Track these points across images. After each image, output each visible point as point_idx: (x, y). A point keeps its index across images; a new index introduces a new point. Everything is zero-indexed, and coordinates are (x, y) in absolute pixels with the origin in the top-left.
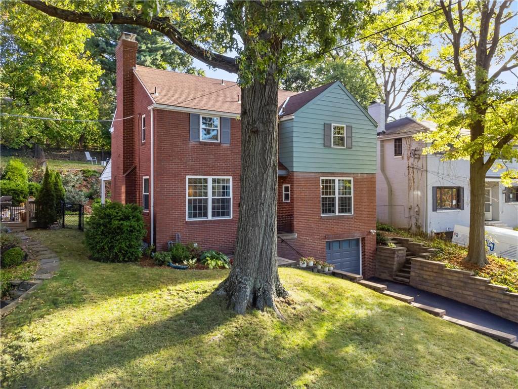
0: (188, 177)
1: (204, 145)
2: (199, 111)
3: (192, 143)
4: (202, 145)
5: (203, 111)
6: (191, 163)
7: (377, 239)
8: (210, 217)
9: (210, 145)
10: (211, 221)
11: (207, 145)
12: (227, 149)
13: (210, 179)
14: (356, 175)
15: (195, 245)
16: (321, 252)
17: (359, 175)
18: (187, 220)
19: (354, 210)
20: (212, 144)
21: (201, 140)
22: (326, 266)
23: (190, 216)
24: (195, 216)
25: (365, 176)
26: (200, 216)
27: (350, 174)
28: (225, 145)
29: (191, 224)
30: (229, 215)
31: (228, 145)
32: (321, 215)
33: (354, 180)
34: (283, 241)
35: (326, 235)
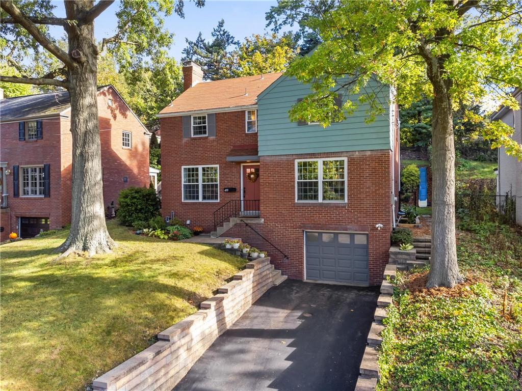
0: (183, 167)
2: (190, 113)
3: (185, 140)
4: (192, 140)
5: (192, 113)
6: (184, 156)
7: (391, 237)
8: (200, 200)
9: (199, 140)
10: (200, 203)
11: (196, 140)
12: (213, 141)
13: (200, 167)
14: (351, 153)
15: (188, 222)
16: (294, 241)
17: (357, 153)
18: (183, 201)
19: (348, 198)
20: (200, 138)
21: (192, 136)
22: (254, 251)
23: (186, 198)
24: (190, 199)
25: (368, 153)
26: (194, 199)
27: (340, 153)
28: (212, 138)
29: (186, 205)
30: (217, 198)
31: (214, 137)
32: (296, 201)
33: (348, 160)
34: (247, 225)
35: (302, 224)
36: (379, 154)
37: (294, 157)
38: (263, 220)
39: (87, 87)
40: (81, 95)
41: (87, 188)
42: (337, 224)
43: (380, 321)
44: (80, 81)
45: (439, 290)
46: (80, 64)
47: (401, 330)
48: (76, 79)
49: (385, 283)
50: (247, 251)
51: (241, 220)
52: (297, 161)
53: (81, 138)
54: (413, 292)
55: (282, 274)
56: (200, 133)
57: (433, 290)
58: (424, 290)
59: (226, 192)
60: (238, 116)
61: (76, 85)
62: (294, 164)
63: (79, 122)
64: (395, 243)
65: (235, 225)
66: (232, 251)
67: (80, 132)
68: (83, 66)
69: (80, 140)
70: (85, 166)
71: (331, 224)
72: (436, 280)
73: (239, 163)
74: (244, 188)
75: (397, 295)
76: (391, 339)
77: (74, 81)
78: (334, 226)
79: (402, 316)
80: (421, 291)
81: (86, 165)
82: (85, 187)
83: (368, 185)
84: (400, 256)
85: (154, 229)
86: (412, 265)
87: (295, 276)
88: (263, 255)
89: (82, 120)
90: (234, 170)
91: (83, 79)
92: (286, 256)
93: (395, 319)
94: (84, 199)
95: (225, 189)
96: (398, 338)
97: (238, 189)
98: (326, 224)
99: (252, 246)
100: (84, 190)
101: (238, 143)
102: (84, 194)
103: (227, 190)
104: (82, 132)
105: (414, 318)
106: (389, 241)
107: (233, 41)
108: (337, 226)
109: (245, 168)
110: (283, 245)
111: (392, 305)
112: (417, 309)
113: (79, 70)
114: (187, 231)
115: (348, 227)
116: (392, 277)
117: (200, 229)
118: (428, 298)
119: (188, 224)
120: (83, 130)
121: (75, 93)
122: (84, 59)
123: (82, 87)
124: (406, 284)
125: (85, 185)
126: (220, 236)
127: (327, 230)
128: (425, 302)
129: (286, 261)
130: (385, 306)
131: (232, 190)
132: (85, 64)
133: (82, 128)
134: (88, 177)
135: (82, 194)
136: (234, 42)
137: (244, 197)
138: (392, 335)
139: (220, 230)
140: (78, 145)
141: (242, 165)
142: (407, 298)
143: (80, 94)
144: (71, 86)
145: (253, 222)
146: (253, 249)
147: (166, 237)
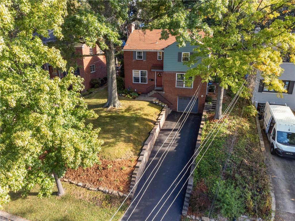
0: (133, 70)
2: (136, 50)
6: (134, 66)
8: (140, 83)
10: (140, 84)
12: (145, 62)
13: (140, 71)
15: (136, 90)
16: (175, 100)
18: (133, 82)
19: (193, 87)
20: (140, 60)
21: (137, 59)
22: (163, 104)
23: (134, 81)
24: (136, 82)
26: (137, 82)
28: (144, 60)
29: (134, 84)
30: (146, 82)
32: (176, 87)
34: (159, 94)
37: (176, 72)
38: (164, 92)
40: (111, 59)
42: (189, 95)
43: (201, 128)
45: (216, 120)
46: (110, 49)
47: (206, 130)
48: (109, 53)
49: (203, 117)
50: (160, 104)
51: (157, 92)
52: (177, 74)
54: (210, 120)
55: (170, 109)
56: (140, 58)
57: (215, 120)
58: (213, 120)
60: (155, 53)
62: (176, 74)
63: (110, 67)
64: (207, 101)
66: (156, 104)
69: (111, 73)
71: (187, 95)
72: (216, 117)
74: (156, 79)
75: (206, 121)
76: (204, 133)
77: (108, 54)
79: (207, 127)
80: (212, 120)
82: (113, 88)
84: (207, 106)
85: (126, 94)
86: (211, 110)
87: (175, 110)
88: (166, 105)
90: (153, 73)
92: (172, 104)
93: (205, 128)
95: (149, 79)
96: (205, 132)
97: (154, 80)
98: (185, 95)
99: (162, 102)
101: (155, 64)
103: (150, 80)
105: (209, 128)
106: (205, 101)
109: (157, 72)
110: (171, 100)
111: (204, 124)
112: (210, 125)
114: (137, 95)
115: (192, 96)
116: (205, 115)
117: (141, 93)
118: (213, 122)
120: (112, 70)
123: (111, 56)
124: (208, 118)
126: (149, 97)
128: (212, 124)
129: (172, 105)
130: (203, 124)
131: (152, 80)
137: (156, 82)
138: (204, 132)
139: (149, 95)
142: (208, 122)
144: (107, 55)
145: (161, 93)
146: (162, 103)
147: (132, 98)
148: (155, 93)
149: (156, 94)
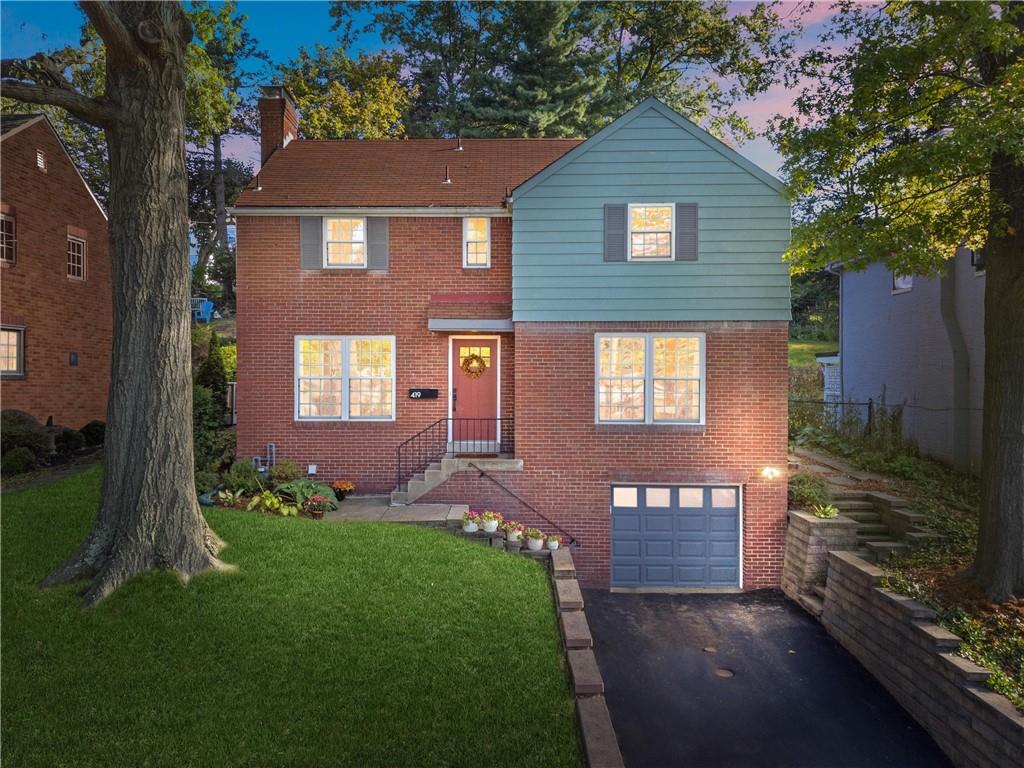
0: (298, 339)
1: (332, 275)
3: (306, 273)
4: (326, 275)
7: (790, 492)
8: (345, 417)
9: (342, 275)
10: (344, 423)
11: (337, 275)
12: (382, 281)
13: (345, 341)
14: (713, 325)
16: (593, 507)
17: (726, 325)
18: (298, 418)
19: (707, 415)
20: (347, 272)
21: (325, 265)
22: (537, 537)
25: (748, 327)
27: (692, 324)
28: (378, 273)
29: (305, 428)
31: (385, 272)
32: (597, 421)
33: (707, 338)
34: (482, 474)
35: (611, 469)
36: (768, 328)
37: (594, 327)
38: (521, 463)
39: (169, 126)
40: (156, 146)
41: (164, 397)
42: (684, 469)
44: (154, 107)
46: (155, 61)
50: (518, 537)
51: (470, 465)
52: (600, 337)
53: (151, 263)
59: (416, 399)
60: (446, 228)
61: (142, 116)
62: (593, 342)
63: (147, 218)
65: (453, 474)
66: (483, 538)
67: (148, 246)
68: (162, 69)
69: (148, 266)
70: (160, 338)
71: (673, 470)
73: (445, 334)
74: (454, 390)
78: (678, 473)
81: (164, 334)
82: (159, 394)
83: (746, 390)
84: (829, 531)
87: (594, 583)
88: (555, 544)
89: (154, 215)
90: (434, 349)
91: (161, 101)
92: (573, 540)
94: (156, 428)
95: (411, 391)
97: (442, 393)
98: (660, 469)
100: (155, 404)
101: (445, 290)
102: (156, 415)
103: (418, 394)
104: (154, 245)
106: (785, 501)
107: (254, 49)
108: (685, 473)
109: (457, 344)
110: (566, 516)
113: (152, 79)
115: (707, 474)
117: (350, 486)
119: (312, 475)
120: (156, 240)
121: (138, 139)
122: (166, 48)
123: (157, 125)
125: (158, 388)
126: (415, 502)
127: (663, 481)
131: (430, 394)
132: (168, 63)
133: (154, 235)
134: (167, 368)
135: (150, 412)
136: (256, 52)
137: (454, 409)
139: (415, 488)
140: (140, 281)
141: (451, 338)
143: (152, 144)
145: (499, 467)
146: (530, 531)
147: (294, 511)
148: (455, 476)
149: (465, 475)
